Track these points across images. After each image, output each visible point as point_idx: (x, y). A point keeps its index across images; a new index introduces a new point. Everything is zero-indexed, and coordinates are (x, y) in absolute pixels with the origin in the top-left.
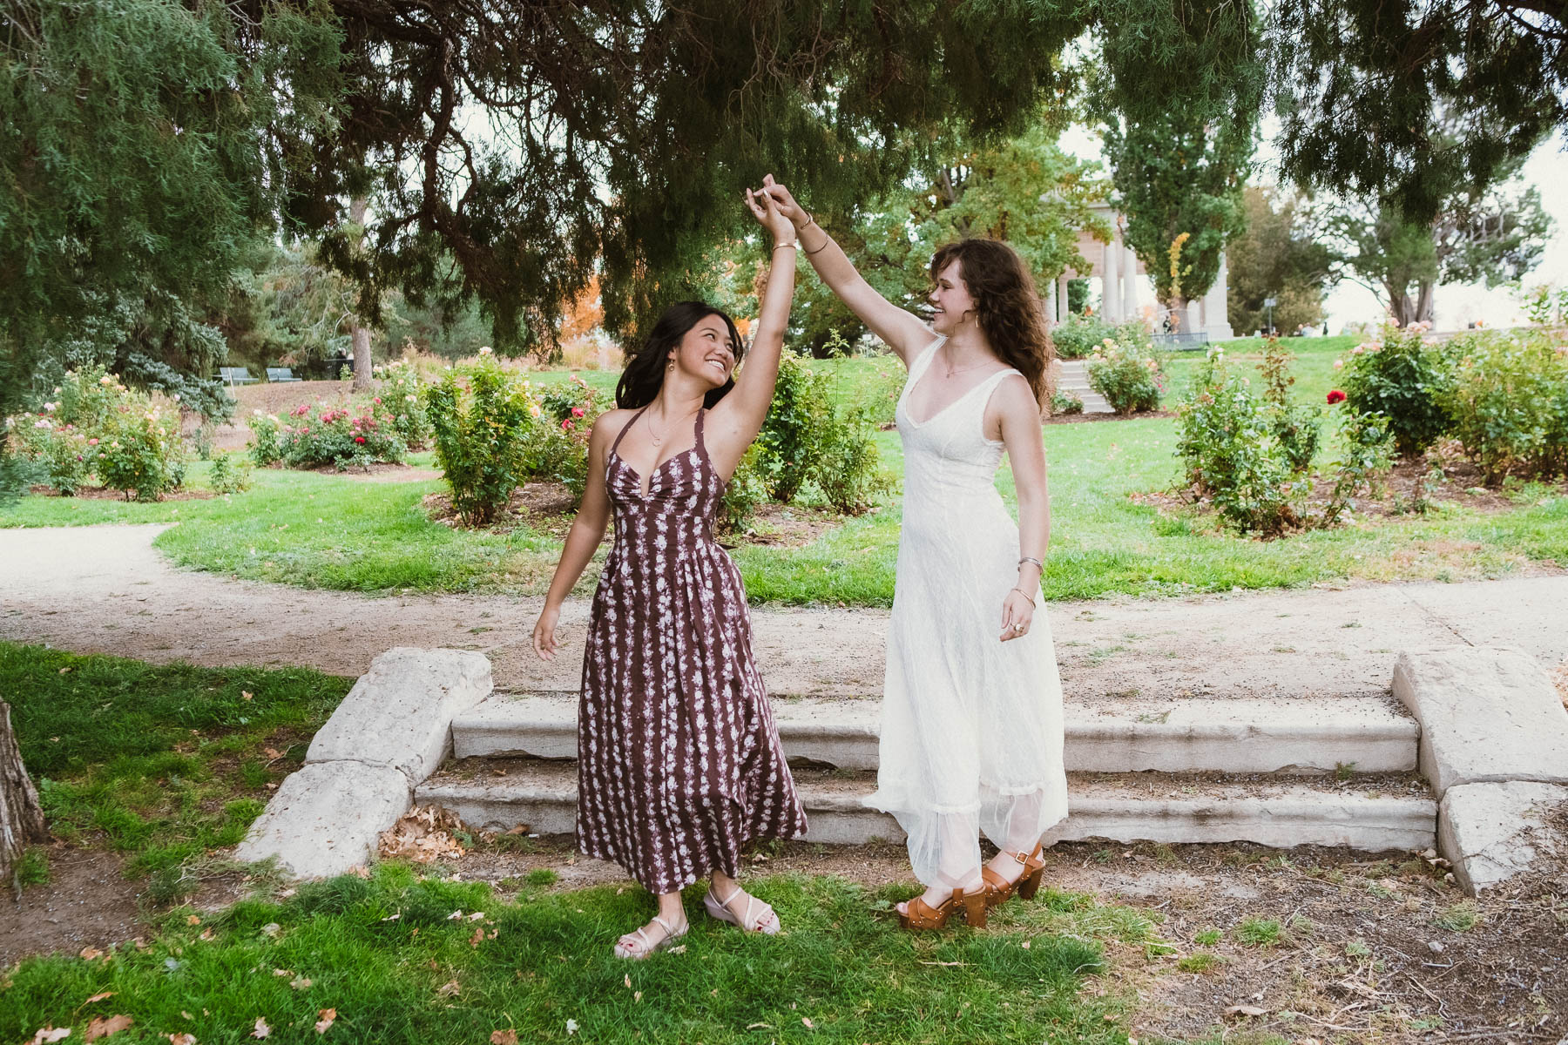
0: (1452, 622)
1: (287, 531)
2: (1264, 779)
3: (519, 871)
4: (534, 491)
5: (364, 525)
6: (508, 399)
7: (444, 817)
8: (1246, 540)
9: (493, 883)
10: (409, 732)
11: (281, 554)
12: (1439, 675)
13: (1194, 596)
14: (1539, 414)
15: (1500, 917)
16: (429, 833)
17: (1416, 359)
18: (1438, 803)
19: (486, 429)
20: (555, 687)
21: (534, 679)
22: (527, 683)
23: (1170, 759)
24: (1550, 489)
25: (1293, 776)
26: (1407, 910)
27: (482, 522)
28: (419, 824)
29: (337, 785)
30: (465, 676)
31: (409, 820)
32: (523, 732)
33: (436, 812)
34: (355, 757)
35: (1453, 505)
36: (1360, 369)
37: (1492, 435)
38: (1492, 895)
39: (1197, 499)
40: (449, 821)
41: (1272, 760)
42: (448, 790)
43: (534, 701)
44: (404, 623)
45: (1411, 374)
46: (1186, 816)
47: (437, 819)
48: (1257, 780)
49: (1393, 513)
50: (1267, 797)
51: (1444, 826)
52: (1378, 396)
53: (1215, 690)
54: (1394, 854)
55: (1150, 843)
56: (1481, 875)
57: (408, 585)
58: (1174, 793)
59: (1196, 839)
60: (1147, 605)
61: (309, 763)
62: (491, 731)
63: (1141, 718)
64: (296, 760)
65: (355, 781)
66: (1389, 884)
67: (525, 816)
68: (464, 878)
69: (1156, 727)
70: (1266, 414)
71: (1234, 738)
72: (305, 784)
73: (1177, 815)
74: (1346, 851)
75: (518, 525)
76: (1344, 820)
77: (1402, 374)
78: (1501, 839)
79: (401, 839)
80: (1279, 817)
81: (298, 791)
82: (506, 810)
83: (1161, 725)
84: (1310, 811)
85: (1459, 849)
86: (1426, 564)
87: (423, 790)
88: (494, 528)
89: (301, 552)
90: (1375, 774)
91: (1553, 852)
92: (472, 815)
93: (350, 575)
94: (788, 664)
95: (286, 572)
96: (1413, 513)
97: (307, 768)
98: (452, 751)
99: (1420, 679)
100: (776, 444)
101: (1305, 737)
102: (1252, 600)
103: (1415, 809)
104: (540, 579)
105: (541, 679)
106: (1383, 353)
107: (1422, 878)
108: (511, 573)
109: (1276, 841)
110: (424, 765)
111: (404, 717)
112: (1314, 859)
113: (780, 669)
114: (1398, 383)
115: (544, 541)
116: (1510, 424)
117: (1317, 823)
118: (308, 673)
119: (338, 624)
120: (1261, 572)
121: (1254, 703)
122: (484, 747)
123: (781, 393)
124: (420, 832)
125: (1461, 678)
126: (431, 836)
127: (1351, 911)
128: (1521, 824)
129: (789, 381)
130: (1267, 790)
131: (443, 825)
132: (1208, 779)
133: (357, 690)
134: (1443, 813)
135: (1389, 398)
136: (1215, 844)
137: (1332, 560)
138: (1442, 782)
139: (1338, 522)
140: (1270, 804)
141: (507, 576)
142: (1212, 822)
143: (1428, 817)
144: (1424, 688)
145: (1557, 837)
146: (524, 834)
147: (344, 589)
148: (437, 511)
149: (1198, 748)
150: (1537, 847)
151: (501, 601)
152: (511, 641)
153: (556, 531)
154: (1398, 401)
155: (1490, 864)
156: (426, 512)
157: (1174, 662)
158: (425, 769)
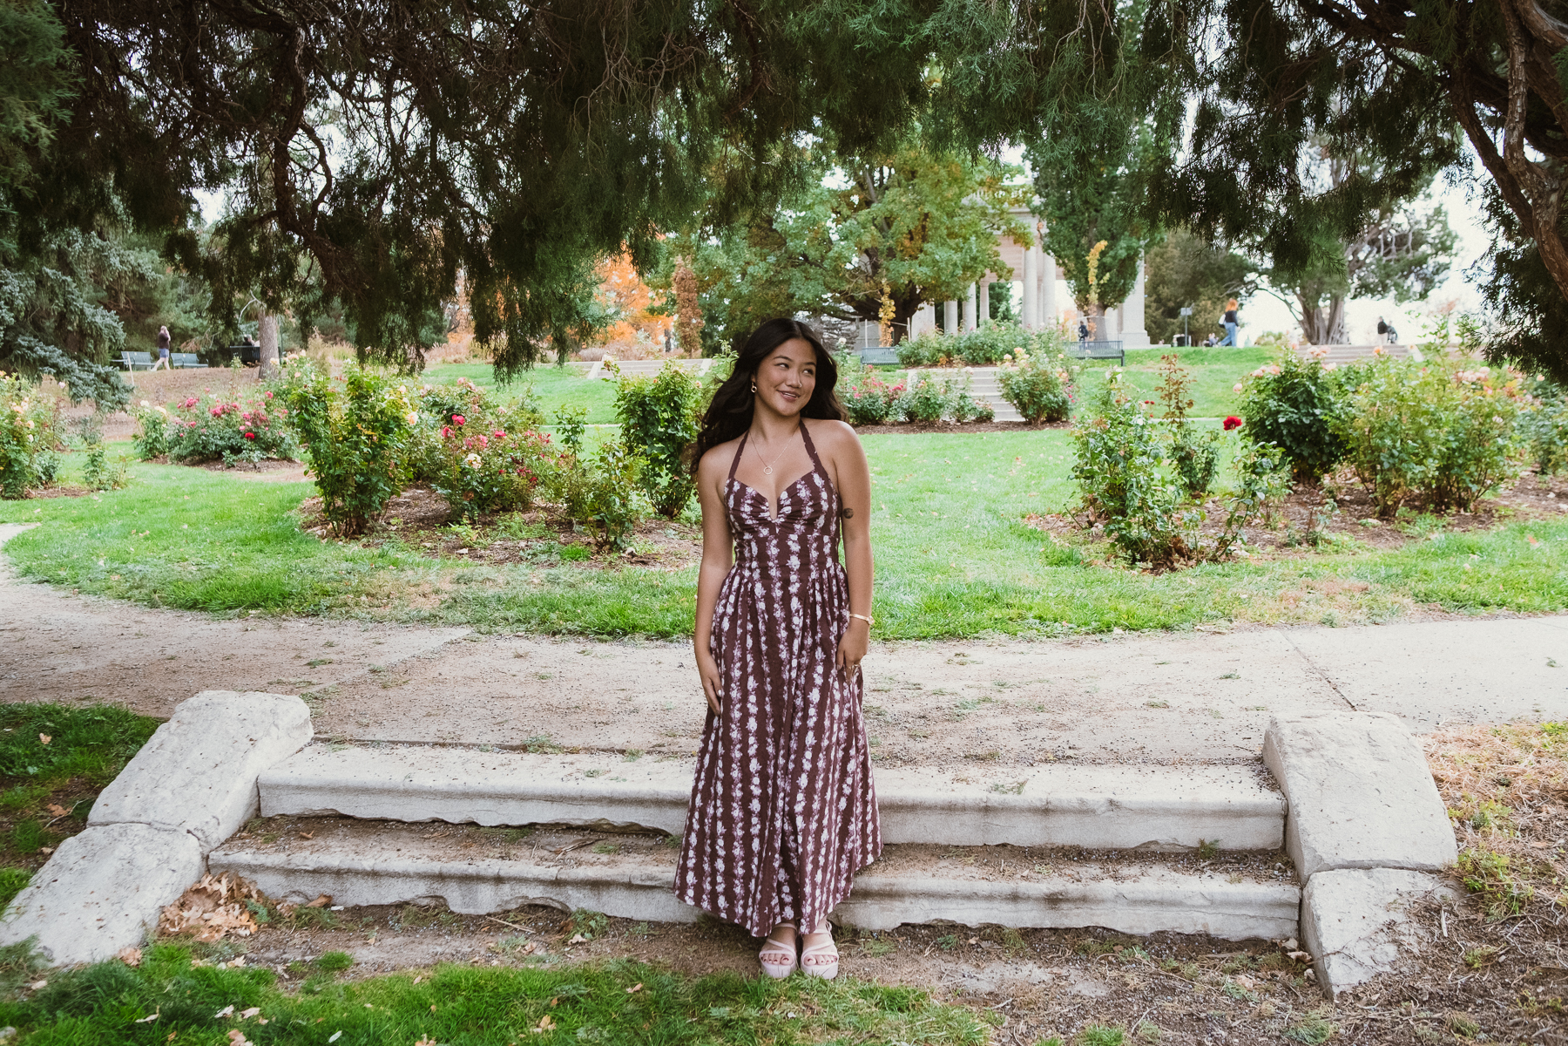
0: (1331, 674)
1: (146, 539)
2: (1123, 857)
3: (312, 953)
4: (414, 498)
5: (230, 533)
6: (384, 405)
7: (240, 886)
8: (1135, 572)
9: (280, 968)
10: (206, 790)
11: (131, 566)
12: (1309, 747)
13: (1075, 637)
14: (1433, 445)
15: (1357, 1028)
16: (220, 905)
17: (1315, 384)
18: (1302, 889)
19: (358, 436)
20: (379, 737)
21: (360, 724)
22: (351, 730)
23: (1026, 833)
24: (1441, 522)
25: (1154, 853)
26: (1261, 1017)
27: (354, 533)
28: (209, 896)
29: (116, 853)
30: (276, 726)
31: (197, 891)
32: (335, 790)
33: (230, 882)
34: (143, 819)
35: (1345, 538)
36: (1260, 392)
37: (1386, 466)
38: (1351, 999)
39: (1091, 524)
40: (245, 890)
41: (1132, 835)
42: (245, 856)
43: (353, 752)
44: (240, 652)
45: (1310, 400)
46: (1037, 899)
47: (231, 890)
48: (1116, 857)
49: (1286, 545)
50: (1123, 879)
51: (1306, 917)
52: (1276, 421)
53: (1079, 753)
54: (1255, 944)
55: (999, 927)
56: (1341, 976)
57: (255, 606)
58: (1025, 874)
59: (1048, 924)
60: (1024, 647)
61: (92, 825)
62: (301, 789)
63: (996, 788)
64: (77, 822)
65: (139, 848)
66: (1246, 981)
67: (328, 886)
68: (249, 960)
69: (1011, 798)
70: (1162, 440)
71: (1093, 811)
72: (82, 851)
73: (1028, 898)
74: (1204, 939)
75: (390, 537)
76: (1204, 907)
77: (1300, 400)
78: (1364, 934)
79: (185, 914)
80: (1135, 902)
81: (73, 859)
82: (308, 879)
83: (1016, 797)
84: (1167, 896)
85: (1320, 945)
86: (1312, 606)
87: (218, 857)
88: (365, 540)
89: (153, 564)
90: (1239, 852)
91: (1416, 951)
92: (271, 884)
93: (195, 593)
94: (636, 711)
95: (131, 588)
96: (1305, 545)
97: (88, 831)
98: (259, 809)
99: (1289, 750)
100: (663, 457)
101: (1167, 812)
102: (1133, 643)
103: (1277, 896)
104: (397, 602)
105: (367, 726)
106: (1283, 377)
107: (1281, 974)
108: (368, 595)
109: (1131, 928)
110: (222, 826)
111: (203, 773)
112: (1171, 948)
113: (626, 718)
114: (1297, 408)
115: (417, 557)
116: (1404, 456)
117: (1174, 909)
118: (118, 714)
119: (170, 652)
120: (1144, 611)
121: (1119, 769)
122: (293, 805)
123: (669, 405)
124: (209, 904)
125: (1331, 750)
126: (221, 909)
127: (1203, 1015)
128: (1384, 918)
129: (678, 393)
130: (1125, 870)
131: (238, 896)
132: (1064, 855)
133: (155, 740)
134: (1306, 901)
135: (1288, 423)
136: (1068, 930)
137: (1218, 599)
138: (1306, 867)
139: (1229, 555)
140: (1127, 887)
141: (364, 598)
142: (1064, 906)
143: (1290, 905)
144: (1293, 760)
145: (1421, 933)
146: (326, 906)
147: (190, 608)
148: (311, 518)
149: (1054, 821)
150: (1399, 944)
151: (351, 628)
152: (347, 677)
153: (428, 545)
154: (1296, 426)
155: (1350, 963)
156: (301, 518)
157: (1042, 717)
158: (224, 832)
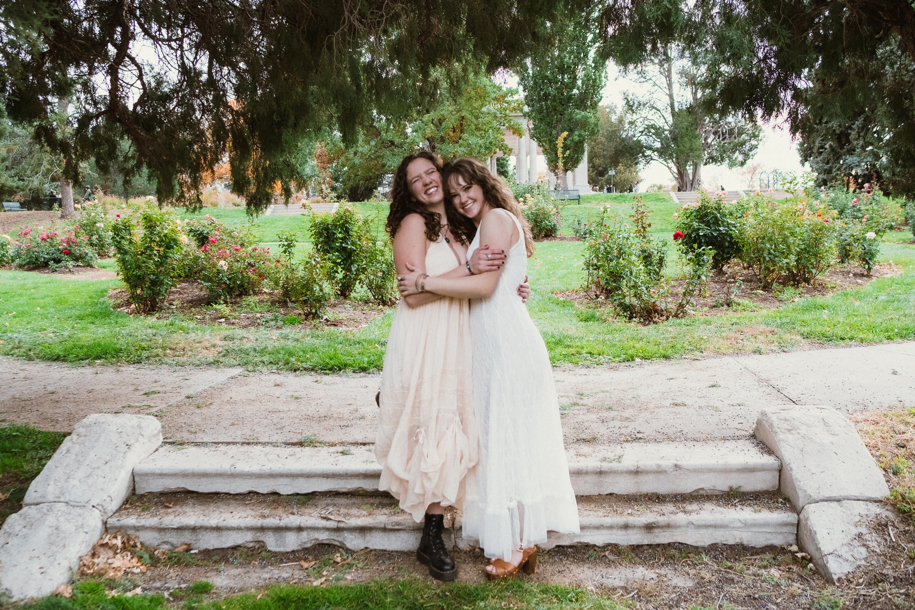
0: (773, 382)
1: (15, 317)
2: (685, 499)
3: (184, 582)
4: (183, 289)
5: (68, 313)
6: (165, 231)
7: (128, 540)
8: (632, 324)
9: (166, 594)
10: (101, 479)
11: (10, 335)
12: (790, 428)
13: (613, 364)
14: (792, 247)
15: (856, 601)
16: (117, 554)
17: (719, 213)
18: (798, 515)
19: (152, 251)
20: (206, 439)
21: (191, 432)
22: (186, 436)
23: (624, 486)
24: (797, 291)
25: (702, 496)
26: (793, 596)
27: (149, 310)
28: (110, 548)
29: (47, 523)
30: (142, 435)
31: (102, 545)
32: (185, 475)
33: (122, 538)
34: (62, 499)
35: (745, 301)
36: (687, 218)
37: (767, 259)
38: (846, 583)
39: (597, 296)
40: (132, 543)
41: (688, 485)
42: (131, 521)
43: (192, 450)
44: (97, 387)
45: (716, 222)
46: (640, 527)
47: (123, 543)
48: (682, 499)
49: (714, 306)
50: (690, 512)
51: (803, 532)
52: (698, 234)
53: (645, 435)
54: (771, 548)
55: (616, 545)
56: (837, 568)
57: (99, 357)
58: (630, 511)
59: (646, 542)
60: (584, 371)
61: (27, 505)
62: (162, 475)
63: (604, 460)
64: (16, 503)
65: (62, 519)
66: (775, 572)
67: (187, 537)
68: (144, 589)
69: (615, 465)
70: (635, 245)
71: (665, 472)
72: (22, 522)
73: (634, 527)
74: (740, 547)
75: (173, 313)
76: (741, 528)
77: (711, 222)
78: (845, 542)
79: (96, 560)
80: (699, 527)
81: (17, 528)
82: (174, 534)
83: (618, 464)
84: (719, 522)
85: (818, 549)
86: (745, 343)
87: (113, 521)
88: (157, 315)
89: (24, 334)
90: (753, 493)
91: (878, 550)
92: (149, 538)
93: (58, 350)
94: (363, 418)
95: (13, 348)
96: (725, 306)
97: (25, 509)
98: (134, 489)
99: (778, 430)
100: (339, 261)
101: (711, 470)
102: (649, 368)
103: (785, 519)
104: (190, 353)
105: (196, 433)
106: (700, 208)
107: (795, 568)
108: (170, 349)
109: (696, 542)
110: (114, 502)
111: (99, 468)
112: (722, 554)
113: (358, 422)
114: (709, 226)
115: (192, 325)
116: (778, 254)
117: (723, 530)
118: (27, 430)
119: (50, 388)
120: (651, 348)
121: (673, 445)
122: (157, 486)
123: (342, 229)
124: (111, 554)
125: (803, 430)
126: (118, 556)
127: (757, 596)
128: (855, 531)
129: (347, 222)
130: (689, 507)
131: (128, 547)
132: (649, 499)
133: (63, 447)
134: (803, 522)
135: (705, 235)
136: (658, 545)
137: (690, 340)
138: (800, 501)
139: (685, 313)
140: (693, 518)
141: (168, 351)
142: (656, 531)
143: (792, 524)
144: (781, 436)
145: (879, 540)
146: (188, 550)
147: (54, 360)
148: (119, 302)
149: (642, 478)
150: (868, 547)
151: (165, 370)
152: (173, 401)
153: (199, 317)
154: (709, 237)
155: (839, 559)
156: (111, 302)
157: (613, 414)
158: (115, 505)
